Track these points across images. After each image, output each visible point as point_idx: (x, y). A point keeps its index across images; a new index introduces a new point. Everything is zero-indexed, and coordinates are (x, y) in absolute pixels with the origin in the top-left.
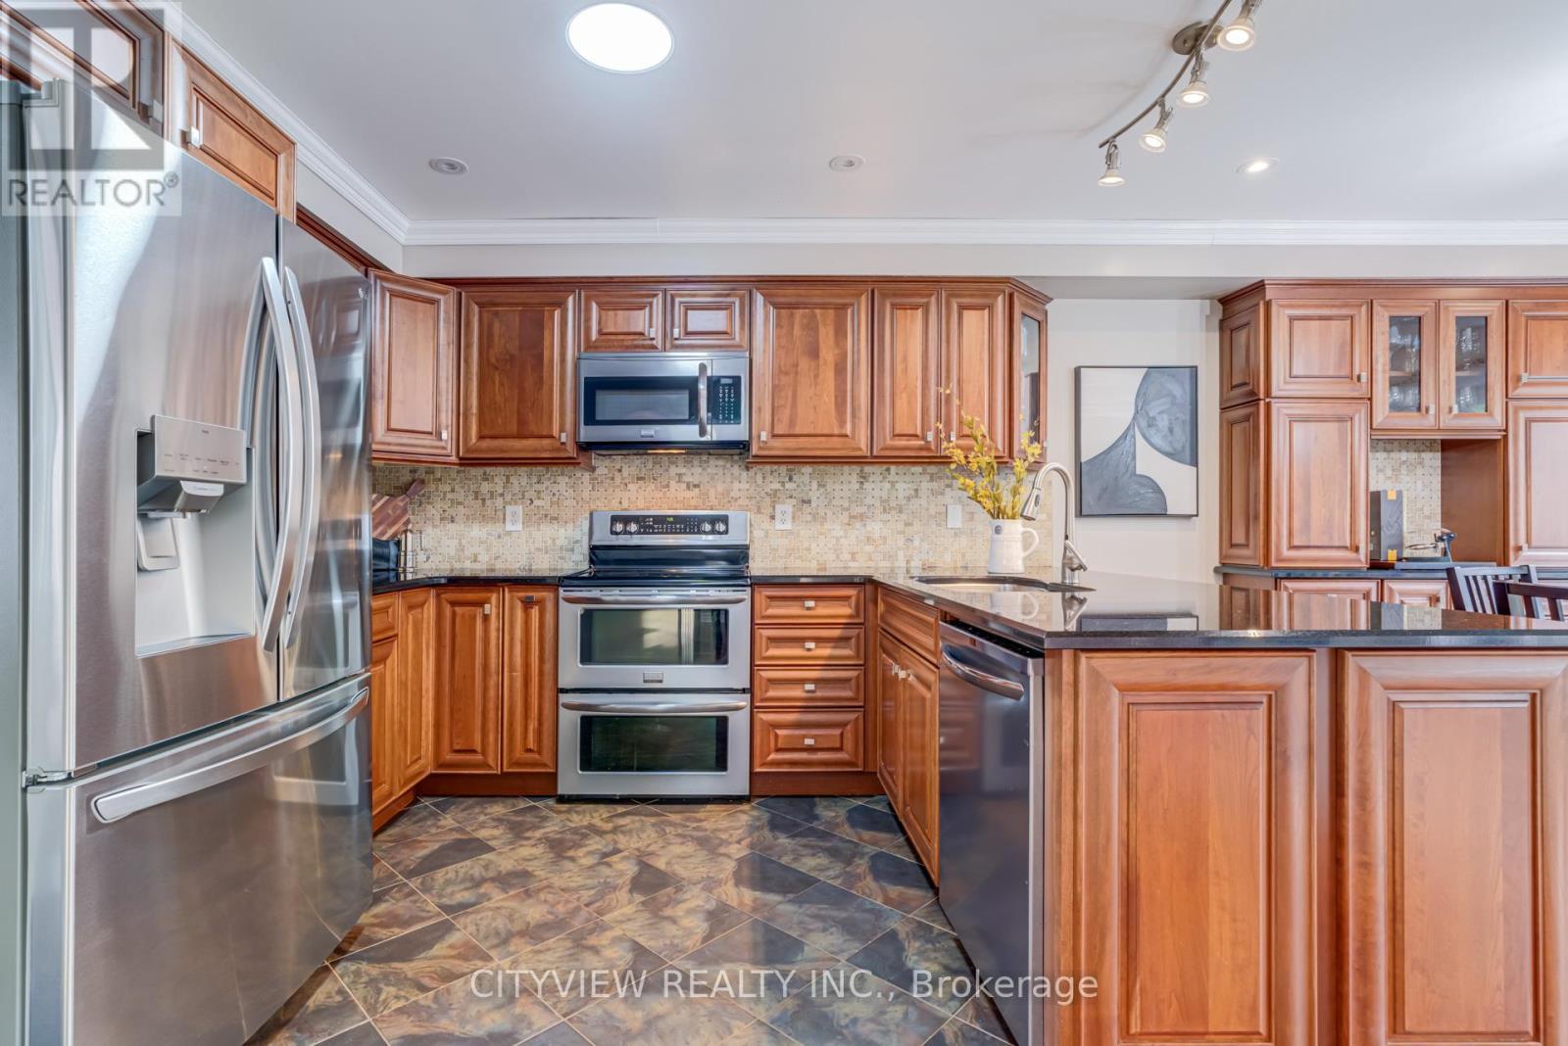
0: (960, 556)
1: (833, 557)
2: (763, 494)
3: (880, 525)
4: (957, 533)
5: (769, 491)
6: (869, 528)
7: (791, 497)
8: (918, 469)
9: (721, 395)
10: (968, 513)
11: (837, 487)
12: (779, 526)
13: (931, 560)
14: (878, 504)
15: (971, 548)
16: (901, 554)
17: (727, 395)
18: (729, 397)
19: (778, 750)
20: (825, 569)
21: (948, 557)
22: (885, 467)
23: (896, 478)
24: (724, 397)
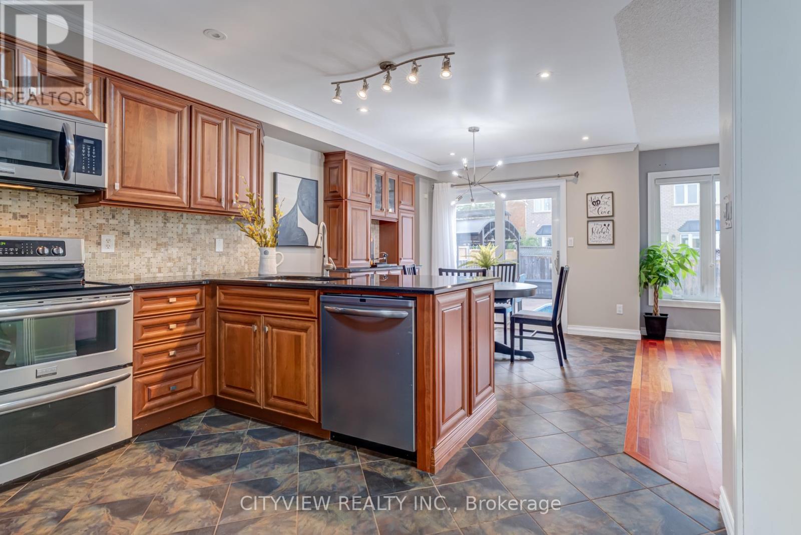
0: (222, 267)
1: (146, 271)
2: (90, 226)
3: (177, 250)
4: (221, 255)
5: (95, 224)
6: (169, 252)
7: (114, 230)
8: (199, 217)
9: (84, 151)
10: (226, 243)
11: (148, 224)
12: (104, 250)
13: (207, 271)
14: (175, 237)
15: (228, 263)
16: (190, 267)
17: (89, 152)
18: (91, 154)
19: (150, 400)
20: (140, 279)
21: (216, 269)
22: (180, 214)
23: (187, 221)
24: (86, 153)
